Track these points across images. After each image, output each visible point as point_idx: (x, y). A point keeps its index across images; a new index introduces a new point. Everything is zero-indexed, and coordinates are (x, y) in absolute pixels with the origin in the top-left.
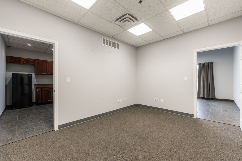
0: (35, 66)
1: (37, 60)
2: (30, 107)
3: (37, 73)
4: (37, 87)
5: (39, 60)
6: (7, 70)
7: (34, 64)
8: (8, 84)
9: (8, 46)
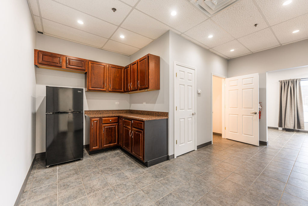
0: (86, 73)
1: (90, 62)
2: (80, 160)
3: (91, 88)
4: (92, 116)
5: (93, 62)
6: (38, 81)
7: (85, 70)
8: (38, 111)
9: (38, 32)
